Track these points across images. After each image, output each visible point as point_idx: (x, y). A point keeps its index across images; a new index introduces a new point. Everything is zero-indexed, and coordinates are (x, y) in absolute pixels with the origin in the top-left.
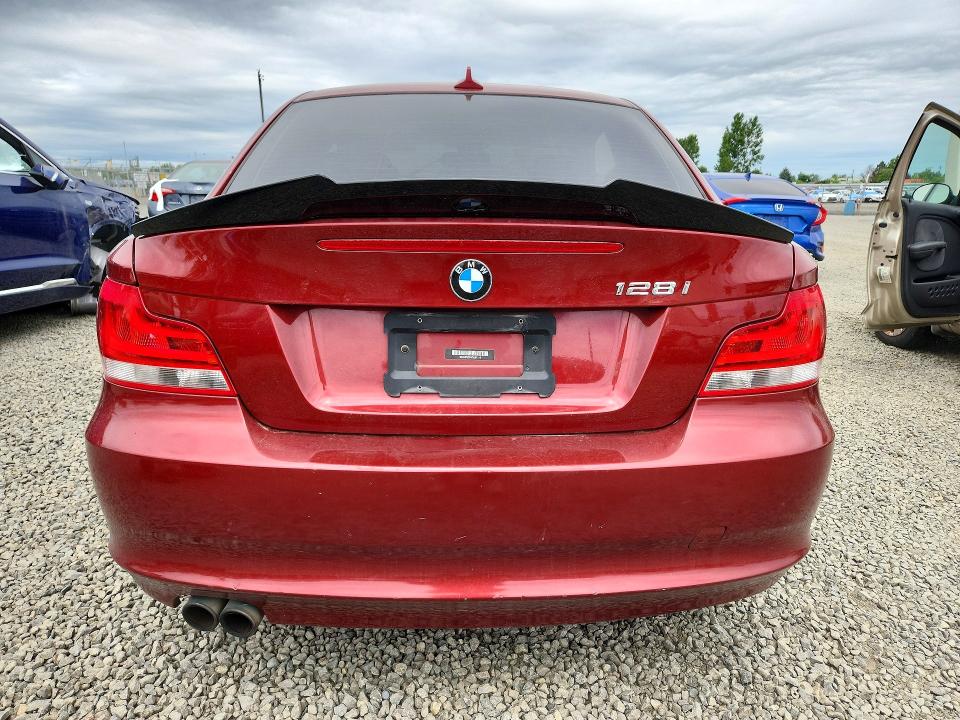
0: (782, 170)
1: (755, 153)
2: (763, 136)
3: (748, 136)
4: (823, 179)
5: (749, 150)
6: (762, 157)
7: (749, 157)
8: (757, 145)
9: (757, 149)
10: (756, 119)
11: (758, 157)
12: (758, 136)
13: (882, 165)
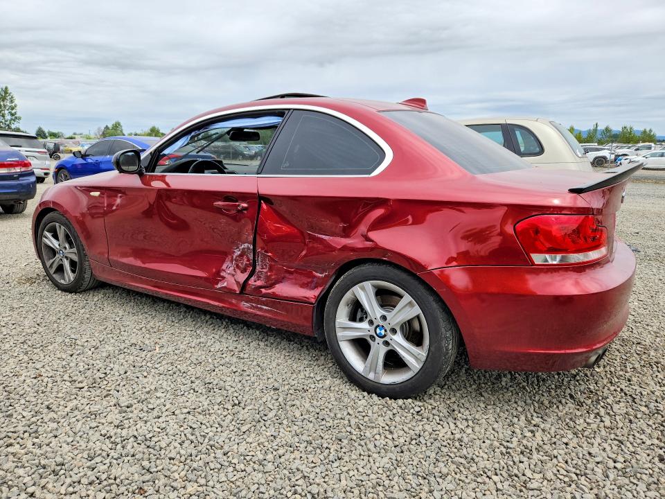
0: (37, 129)
1: (12, 115)
2: (16, 102)
3: (3, 101)
4: (68, 136)
5: (6, 112)
6: (20, 118)
7: (8, 117)
8: (13, 109)
9: (13, 112)
10: (6, 88)
11: (16, 118)
12: (12, 102)
13: (107, 128)
